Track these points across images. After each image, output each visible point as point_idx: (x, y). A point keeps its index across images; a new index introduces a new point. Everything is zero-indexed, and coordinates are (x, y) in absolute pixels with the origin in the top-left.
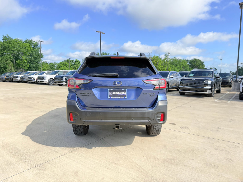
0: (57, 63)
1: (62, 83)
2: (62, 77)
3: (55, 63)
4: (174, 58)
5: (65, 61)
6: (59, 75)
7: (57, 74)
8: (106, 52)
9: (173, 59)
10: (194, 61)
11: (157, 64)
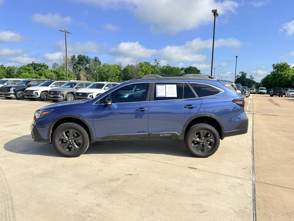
0: (16, 67)
1: (10, 95)
2: (10, 88)
3: (14, 67)
4: (168, 65)
5: (29, 64)
6: (7, 85)
7: (5, 84)
8: (85, 55)
9: (166, 66)
10: (189, 69)
11: (146, 72)
